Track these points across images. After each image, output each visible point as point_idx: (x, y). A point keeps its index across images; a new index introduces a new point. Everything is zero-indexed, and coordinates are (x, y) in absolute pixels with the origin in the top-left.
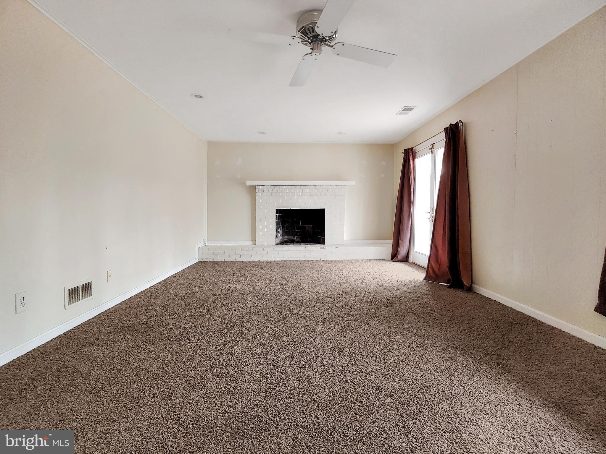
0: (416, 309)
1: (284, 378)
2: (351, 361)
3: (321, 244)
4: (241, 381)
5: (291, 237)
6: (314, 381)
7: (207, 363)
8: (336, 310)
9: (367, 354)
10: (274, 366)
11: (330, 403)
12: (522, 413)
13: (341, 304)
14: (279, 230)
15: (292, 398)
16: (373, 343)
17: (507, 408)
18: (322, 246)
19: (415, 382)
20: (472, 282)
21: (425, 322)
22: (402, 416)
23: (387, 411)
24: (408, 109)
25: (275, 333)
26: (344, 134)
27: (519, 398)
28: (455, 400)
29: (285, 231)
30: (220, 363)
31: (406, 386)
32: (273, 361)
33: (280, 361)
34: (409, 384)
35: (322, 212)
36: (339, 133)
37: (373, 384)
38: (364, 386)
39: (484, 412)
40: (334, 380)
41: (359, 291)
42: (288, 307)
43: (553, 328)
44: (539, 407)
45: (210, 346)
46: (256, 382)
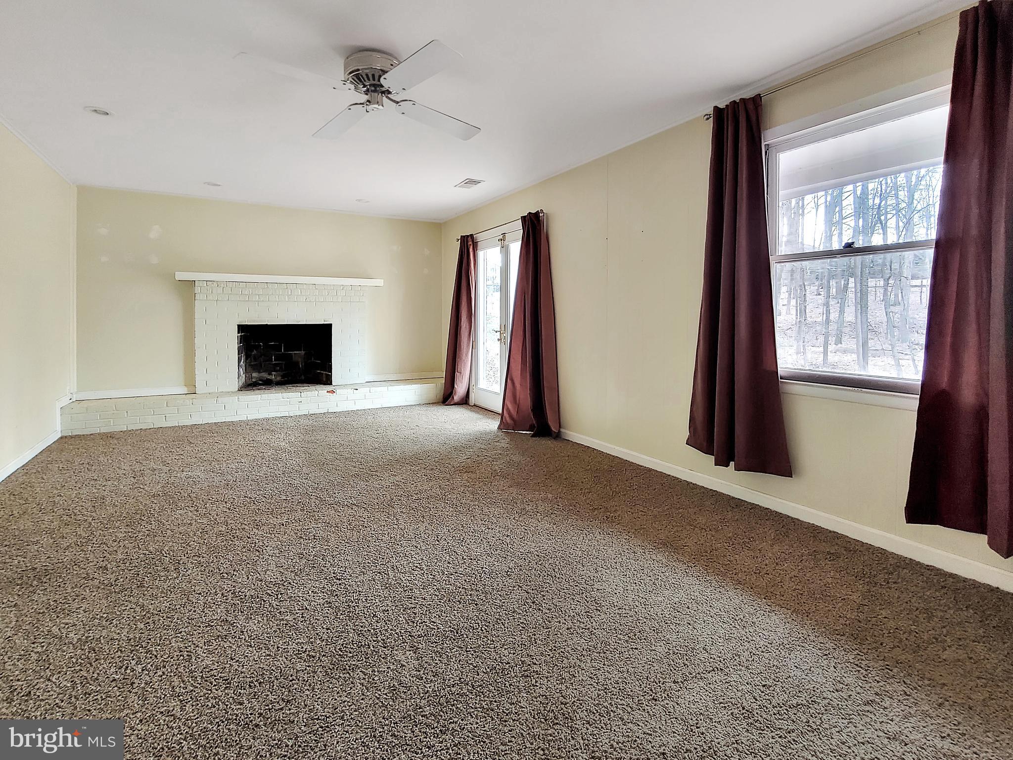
0: (502, 471)
1: (364, 591)
2: (446, 550)
3: (325, 384)
4: (299, 610)
5: (265, 375)
6: (408, 584)
7: (221, 601)
8: (393, 487)
9: (462, 538)
10: (339, 580)
11: (440, 602)
12: (638, 560)
13: (397, 478)
14: (242, 363)
15: (388, 610)
16: (464, 522)
17: (624, 558)
18: (329, 388)
19: (530, 555)
20: (560, 427)
21: (518, 484)
22: (528, 593)
23: (511, 592)
24: (472, 182)
25: (314, 536)
26: (368, 202)
27: (633, 546)
28: (575, 563)
29: (252, 363)
30: (246, 596)
31: (521, 562)
32: (334, 573)
33: (345, 571)
34: (524, 559)
35: (326, 330)
36: (359, 200)
37: (484, 569)
38: (474, 574)
39: (605, 567)
40: (434, 576)
41: (415, 456)
42: (313, 494)
43: (650, 470)
44: (651, 550)
45: (209, 578)
46: (323, 605)
